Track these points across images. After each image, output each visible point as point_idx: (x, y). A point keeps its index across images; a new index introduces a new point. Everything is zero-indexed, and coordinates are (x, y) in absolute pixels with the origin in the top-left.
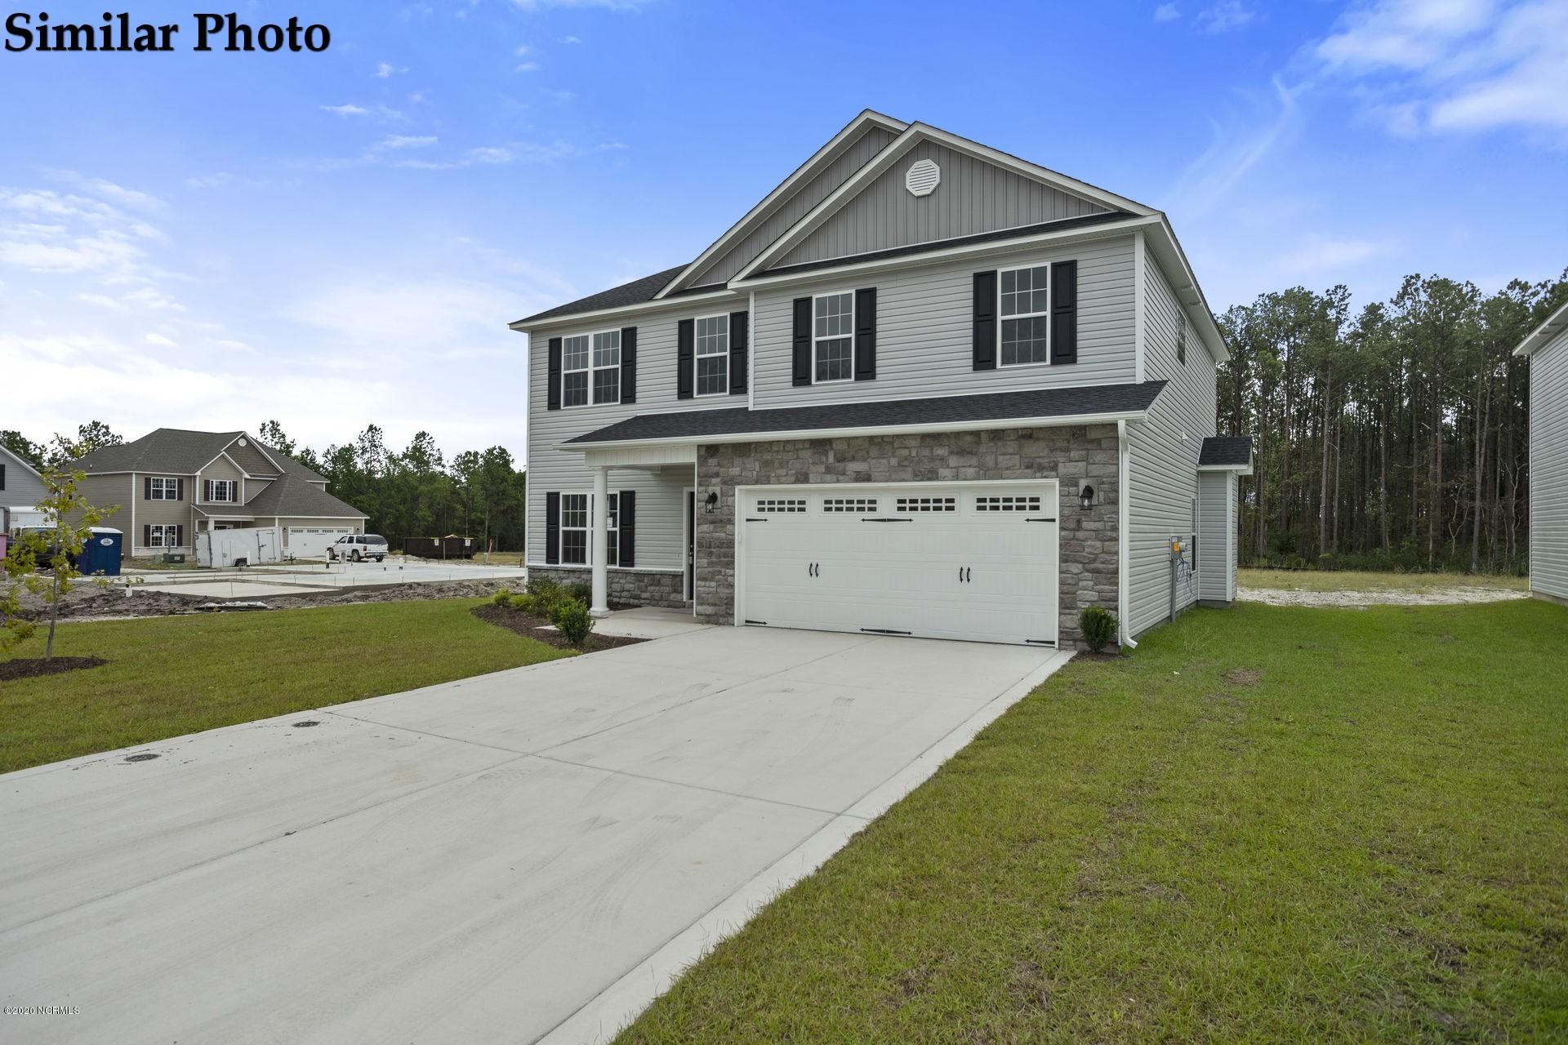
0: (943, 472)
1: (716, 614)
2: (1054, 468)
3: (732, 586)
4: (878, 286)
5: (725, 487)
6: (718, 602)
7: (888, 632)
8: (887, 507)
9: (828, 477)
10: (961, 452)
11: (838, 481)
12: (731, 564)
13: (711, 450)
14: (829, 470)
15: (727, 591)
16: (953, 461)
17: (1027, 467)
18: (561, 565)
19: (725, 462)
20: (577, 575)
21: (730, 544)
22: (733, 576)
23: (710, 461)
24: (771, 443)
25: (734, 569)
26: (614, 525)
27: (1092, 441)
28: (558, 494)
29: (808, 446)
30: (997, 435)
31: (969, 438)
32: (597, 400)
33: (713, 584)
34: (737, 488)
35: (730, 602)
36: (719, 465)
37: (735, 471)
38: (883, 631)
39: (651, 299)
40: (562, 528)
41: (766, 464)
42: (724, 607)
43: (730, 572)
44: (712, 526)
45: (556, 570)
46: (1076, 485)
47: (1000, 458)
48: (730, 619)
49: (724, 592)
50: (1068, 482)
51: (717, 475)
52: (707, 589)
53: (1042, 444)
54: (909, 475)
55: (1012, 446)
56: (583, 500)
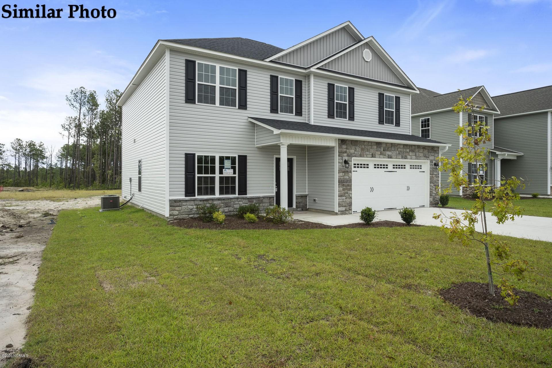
0: (409, 157)
1: (346, 210)
2: (428, 158)
3: (351, 198)
4: (354, 87)
5: (349, 158)
6: (347, 205)
7: (391, 209)
8: (390, 168)
9: (381, 156)
10: (413, 151)
11: (384, 158)
12: (350, 189)
13: (342, 142)
14: (381, 154)
15: (349, 200)
16: (411, 154)
17: (424, 157)
18: (197, 197)
19: (349, 147)
20: (210, 202)
21: (350, 181)
22: (351, 194)
23: (343, 146)
24: (364, 142)
25: (352, 191)
26: (235, 173)
27: (435, 151)
28: (194, 155)
29: (375, 144)
30: (419, 146)
31: (413, 147)
32: (221, 103)
33: (344, 198)
34: (353, 158)
35: (350, 204)
36: (347, 149)
37: (352, 151)
38: (390, 209)
39: (263, 60)
40: (197, 175)
41: (362, 149)
42: (348, 207)
43: (351, 192)
44: (344, 174)
45: (194, 200)
46: (433, 162)
47: (419, 154)
48: (350, 212)
49: (348, 200)
50: (431, 162)
51: (346, 152)
52: (342, 200)
53: (427, 150)
54: (401, 157)
55: (421, 150)
56: (213, 159)
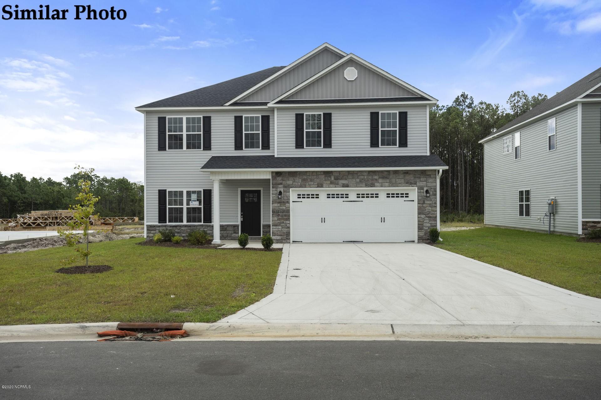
0: (376, 184)
1: (282, 239)
2: (416, 184)
3: (289, 228)
4: (332, 112)
5: (285, 189)
6: (282, 234)
7: (354, 241)
8: (353, 197)
9: (331, 185)
10: (383, 178)
11: (336, 187)
12: (289, 219)
13: (278, 174)
14: (331, 183)
15: (287, 230)
16: (380, 181)
17: (407, 183)
18: (168, 223)
19: (285, 179)
20: (178, 228)
21: (288, 211)
22: (289, 224)
23: (278, 178)
24: (306, 172)
25: (290, 221)
26: (200, 204)
27: (428, 175)
28: (166, 190)
29: (323, 174)
30: (396, 172)
31: (386, 173)
32: (188, 147)
33: (280, 227)
34: (291, 189)
35: (288, 234)
36: (283, 180)
37: (290, 182)
38: (352, 241)
39: (222, 106)
40: (168, 207)
41: (304, 180)
42: (285, 236)
43: (288, 222)
44: (279, 205)
45: (165, 226)
46: (423, 189)
47: (397, 180)
48: (288, 241)
49: (285, 230)
50: (420, 188)
51: (281, 184)
52: (277, 229)
53: (411, 176)
54: (364, 185)
55: (402, 176)
56: (181, 193)
